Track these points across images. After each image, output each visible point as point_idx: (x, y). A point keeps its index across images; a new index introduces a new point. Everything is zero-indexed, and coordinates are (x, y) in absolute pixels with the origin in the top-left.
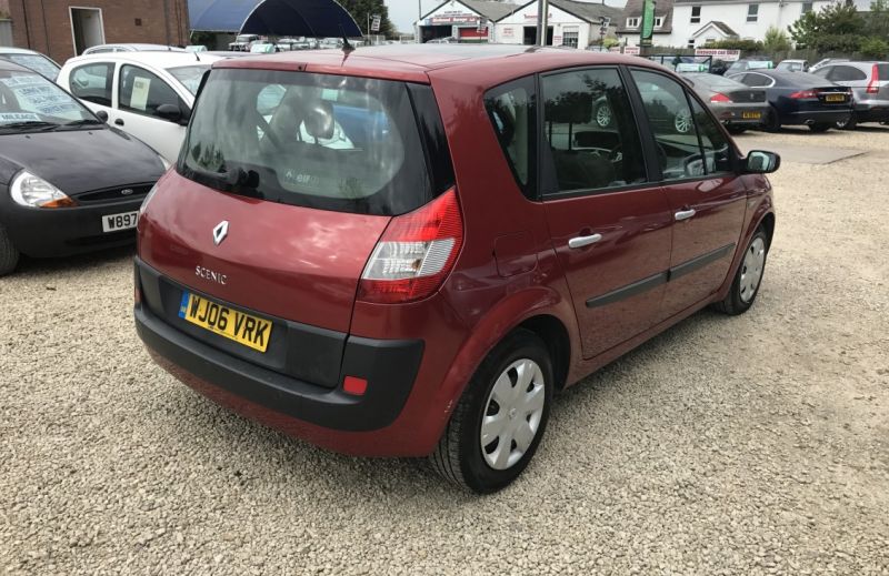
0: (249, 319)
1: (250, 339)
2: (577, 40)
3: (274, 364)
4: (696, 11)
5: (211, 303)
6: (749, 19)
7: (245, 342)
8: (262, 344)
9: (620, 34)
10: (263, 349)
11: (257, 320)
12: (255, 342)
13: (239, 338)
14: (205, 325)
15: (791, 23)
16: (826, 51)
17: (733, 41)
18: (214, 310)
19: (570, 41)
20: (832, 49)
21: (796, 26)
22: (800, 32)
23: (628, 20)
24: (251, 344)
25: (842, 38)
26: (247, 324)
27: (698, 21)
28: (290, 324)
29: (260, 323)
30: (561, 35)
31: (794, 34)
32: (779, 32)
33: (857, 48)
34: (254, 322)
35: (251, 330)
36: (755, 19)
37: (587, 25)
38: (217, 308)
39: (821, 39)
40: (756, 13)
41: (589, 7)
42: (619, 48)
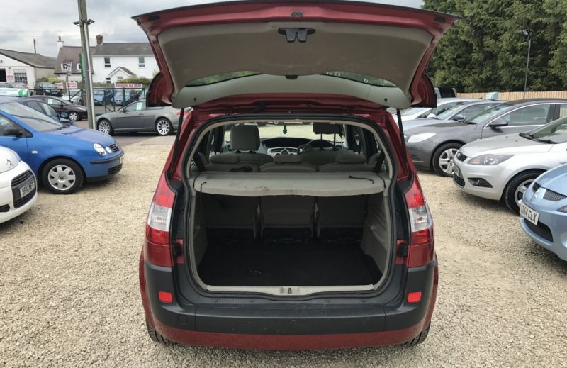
2: (26, 79)
4: (107, 61)
6: (140, 66)
9: (58, 74)
17: (134, 78)
19: (21, 79)
23: (62, 65)
27: (109, 66)
30: (13, 75)
36: (144, 66)
37: (33, 68)
40: (143, 62)
41: (29, 56)
42: (62, 83)
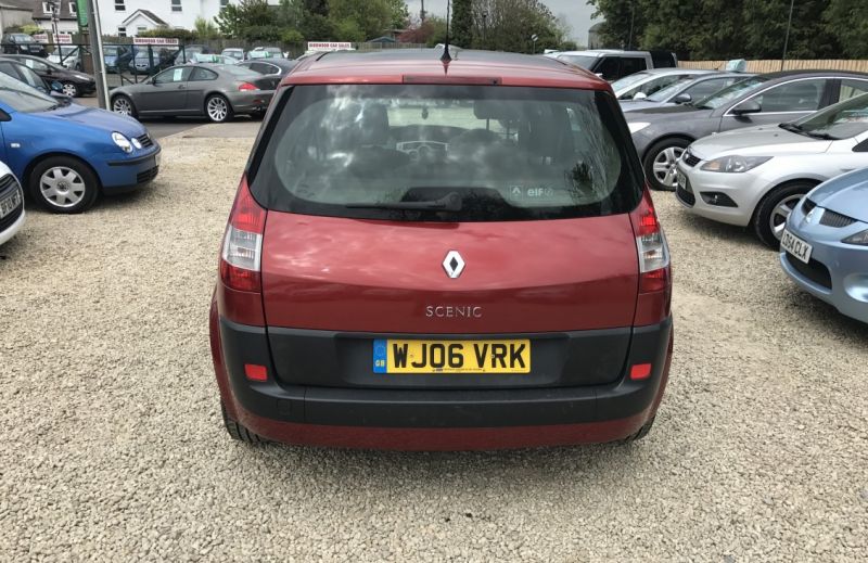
0: (494, 347)
1: (504, 365)
3: (544, 381)
5: (429, 344)
6: (174, 9)
7: (499, 369)
8: (523, 365)
9: (40, 19)
10: (527, 369)
11: (508, 344)
12: (512, 365)
13: (488, 368)
14: (428, 369)
15: (217, 14)
16: (254, 41)
17: (165, 30)
18: (437, 352)
20: (259, 38)
21: (221, 18)
22: (226, 23)
23: (45, 5)
24: (508, 370)
25: (265, 29)
26: (494, 352)
28: (571, 335)
29: (512, 346)
31: (220, 24)
32: (207, 23)
33: (278, 38)
34: (504, 347)
35: (501, 357)
36: (180, 9)
38: (442, 347)
39: (248, 30)
40: (179, 3)
42: (45, 35)
